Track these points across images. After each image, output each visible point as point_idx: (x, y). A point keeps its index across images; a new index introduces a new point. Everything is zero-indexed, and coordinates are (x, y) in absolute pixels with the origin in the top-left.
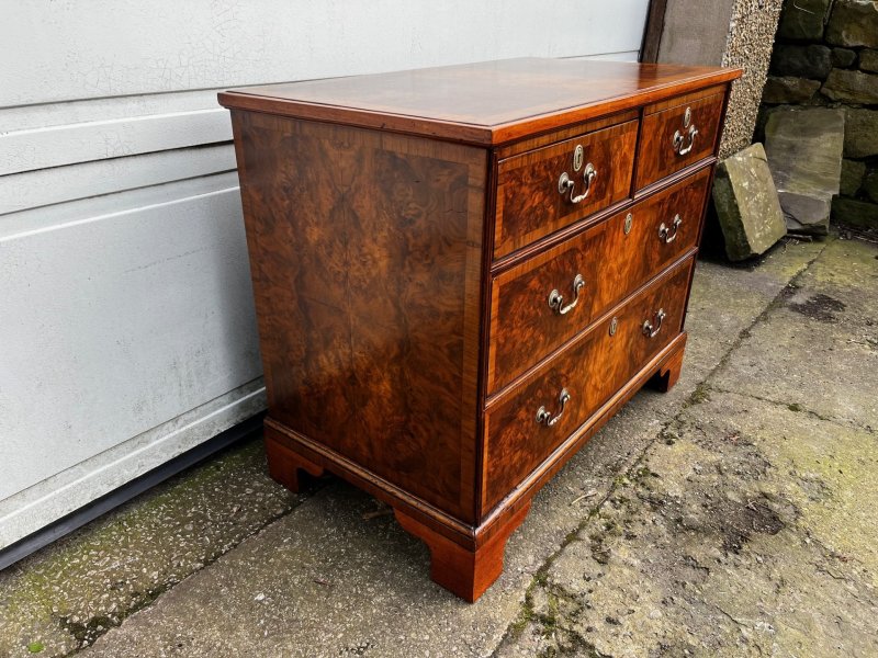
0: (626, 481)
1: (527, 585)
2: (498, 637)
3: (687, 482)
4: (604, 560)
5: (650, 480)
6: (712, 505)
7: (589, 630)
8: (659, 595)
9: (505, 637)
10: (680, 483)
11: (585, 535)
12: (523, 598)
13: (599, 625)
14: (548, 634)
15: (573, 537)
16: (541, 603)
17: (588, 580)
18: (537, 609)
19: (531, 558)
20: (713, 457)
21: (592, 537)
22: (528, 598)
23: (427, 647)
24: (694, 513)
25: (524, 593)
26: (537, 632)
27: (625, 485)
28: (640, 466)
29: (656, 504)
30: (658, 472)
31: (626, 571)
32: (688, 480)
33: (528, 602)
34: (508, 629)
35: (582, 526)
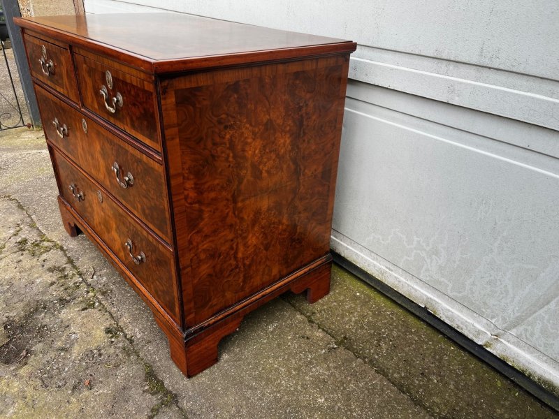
0: (91, 294)
1: (58, 242)
2: (44, 231)
3: (67, 324)
4: (50, 270)
5: (83, 305)
6: (42, 332)
7: (22, 254)
8: (16, 283)
9: (42, 233)
10: (69, 320)
11: (68, 266)
12: (54, 240)
13: (21, 258)
14: (33, 244)
15: (70, 261)
16: (46, 244)
17: (44, 261)
18: (45, 242)
20: (76, 351)
21: (65, 268)
22: (52, 242)
24: (44, 318)
25: (56, 240)
26: (36, 241)
27: (88, 292)
28: (97, 304)
29: (63, 302)
30: (85, 311)
31: (36, 275)
32: (68, 326)
33: (48, 241)
34: (44, 234)
35: (75, 267)
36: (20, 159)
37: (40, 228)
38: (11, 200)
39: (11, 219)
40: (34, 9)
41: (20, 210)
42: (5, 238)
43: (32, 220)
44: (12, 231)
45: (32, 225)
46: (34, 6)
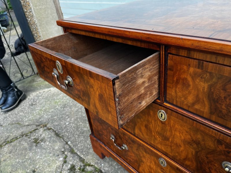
1: (96, 166)
2: (82, 156)
9: (82, 158)
12: (92, 164)
14: (80, 169)
18: (87, 167)
19: (107, 169)
22: (92, 166)
23: (85, 142)
25: (94, 164)
26: (81, 166)
33: (89, 165)
34: (83, 159)
36: (41, 96)
37: (78, 154)
38: (49, 129)
39: (56, 148)
40: (34, 11)
41: (58, 138)
42: (60, 166)
43: (70, 147)
44: (61, 159)
45: (72, 151)
46: (34, 9)
